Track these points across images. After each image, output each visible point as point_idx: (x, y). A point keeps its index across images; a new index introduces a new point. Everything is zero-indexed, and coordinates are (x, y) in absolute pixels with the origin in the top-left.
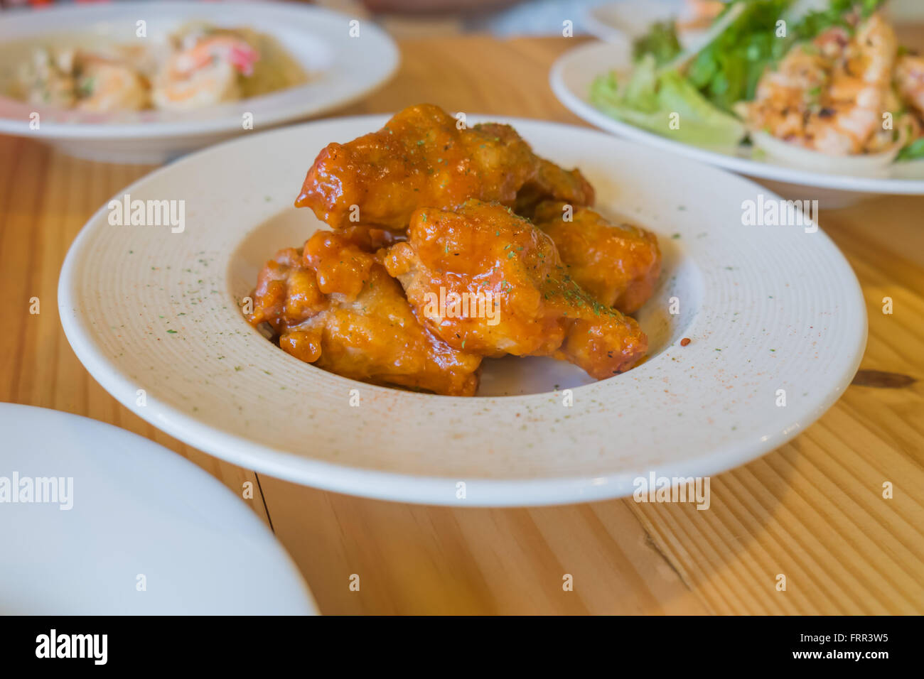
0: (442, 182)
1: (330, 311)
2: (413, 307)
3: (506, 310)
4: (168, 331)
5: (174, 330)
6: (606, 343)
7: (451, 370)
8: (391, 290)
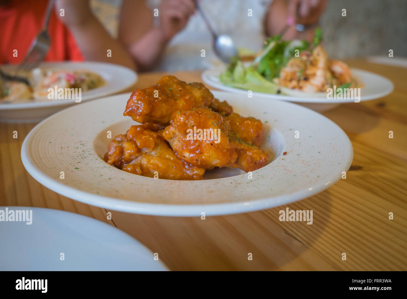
0: (181, 103)
1: (142, 156)
2: (175, 152)
3: (216, 146)
4: (75, 168)
5: (78, 168)
6: (254, 158)
7: (194, 175)
8: (166, 146)
